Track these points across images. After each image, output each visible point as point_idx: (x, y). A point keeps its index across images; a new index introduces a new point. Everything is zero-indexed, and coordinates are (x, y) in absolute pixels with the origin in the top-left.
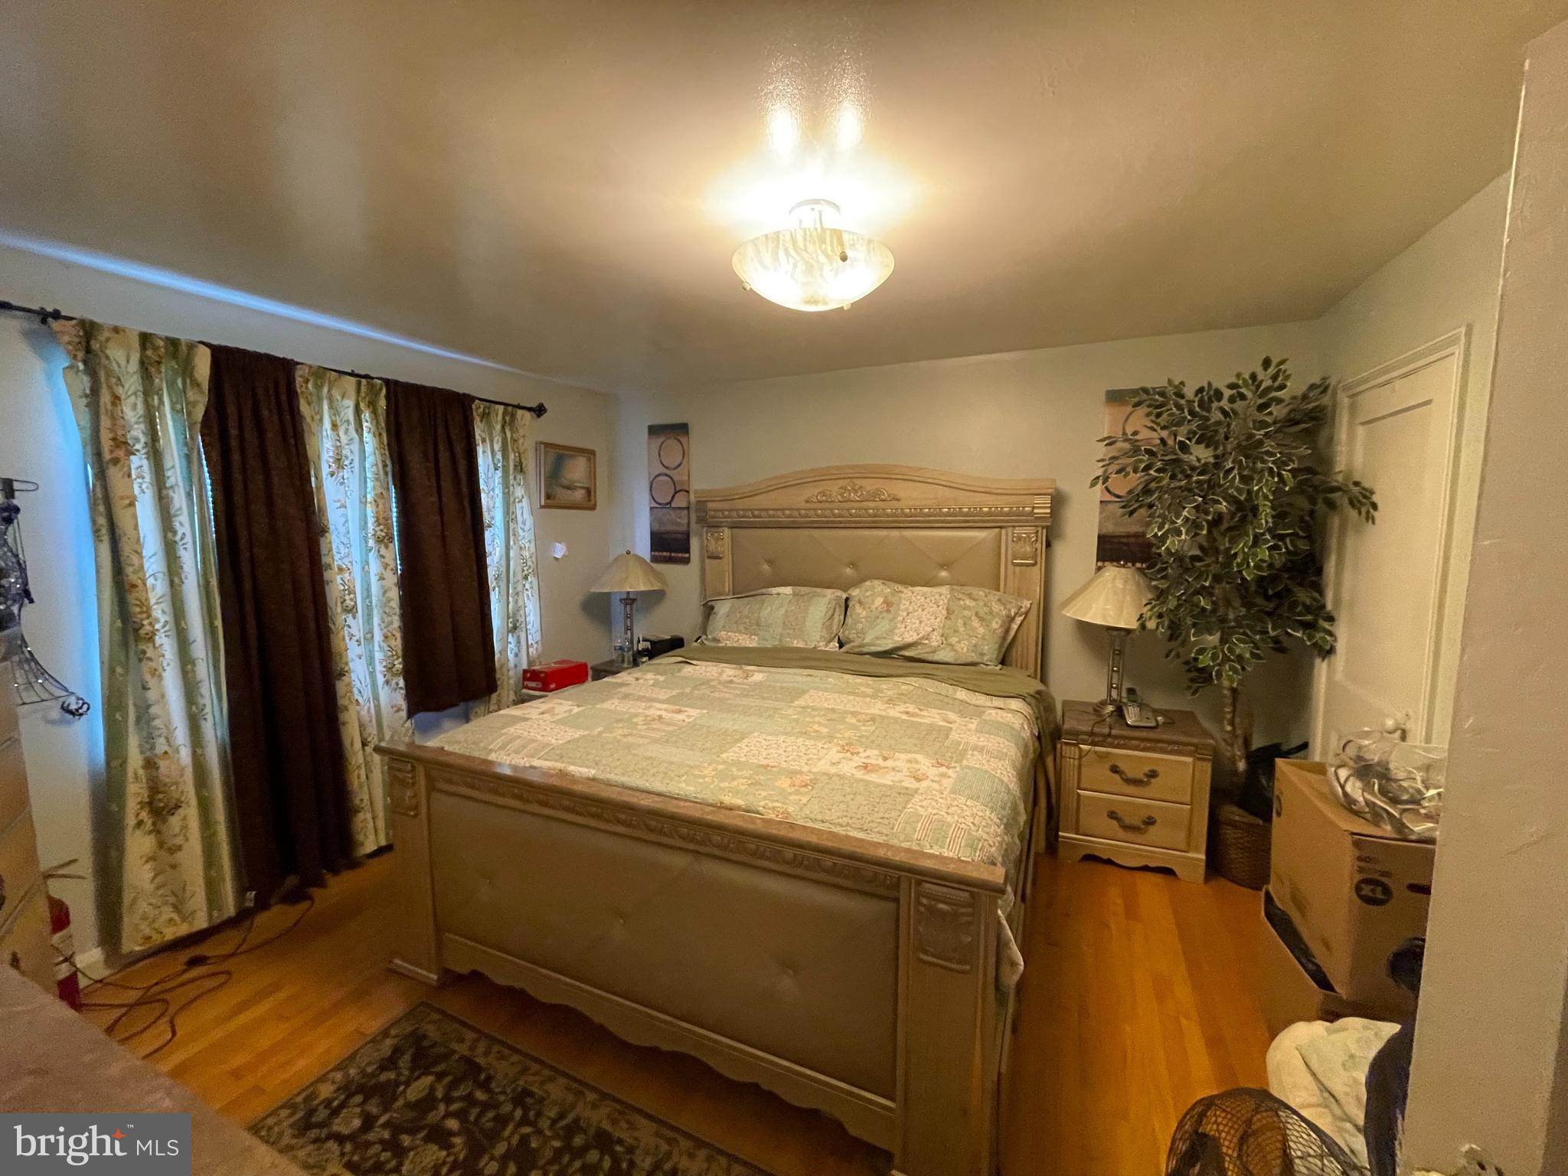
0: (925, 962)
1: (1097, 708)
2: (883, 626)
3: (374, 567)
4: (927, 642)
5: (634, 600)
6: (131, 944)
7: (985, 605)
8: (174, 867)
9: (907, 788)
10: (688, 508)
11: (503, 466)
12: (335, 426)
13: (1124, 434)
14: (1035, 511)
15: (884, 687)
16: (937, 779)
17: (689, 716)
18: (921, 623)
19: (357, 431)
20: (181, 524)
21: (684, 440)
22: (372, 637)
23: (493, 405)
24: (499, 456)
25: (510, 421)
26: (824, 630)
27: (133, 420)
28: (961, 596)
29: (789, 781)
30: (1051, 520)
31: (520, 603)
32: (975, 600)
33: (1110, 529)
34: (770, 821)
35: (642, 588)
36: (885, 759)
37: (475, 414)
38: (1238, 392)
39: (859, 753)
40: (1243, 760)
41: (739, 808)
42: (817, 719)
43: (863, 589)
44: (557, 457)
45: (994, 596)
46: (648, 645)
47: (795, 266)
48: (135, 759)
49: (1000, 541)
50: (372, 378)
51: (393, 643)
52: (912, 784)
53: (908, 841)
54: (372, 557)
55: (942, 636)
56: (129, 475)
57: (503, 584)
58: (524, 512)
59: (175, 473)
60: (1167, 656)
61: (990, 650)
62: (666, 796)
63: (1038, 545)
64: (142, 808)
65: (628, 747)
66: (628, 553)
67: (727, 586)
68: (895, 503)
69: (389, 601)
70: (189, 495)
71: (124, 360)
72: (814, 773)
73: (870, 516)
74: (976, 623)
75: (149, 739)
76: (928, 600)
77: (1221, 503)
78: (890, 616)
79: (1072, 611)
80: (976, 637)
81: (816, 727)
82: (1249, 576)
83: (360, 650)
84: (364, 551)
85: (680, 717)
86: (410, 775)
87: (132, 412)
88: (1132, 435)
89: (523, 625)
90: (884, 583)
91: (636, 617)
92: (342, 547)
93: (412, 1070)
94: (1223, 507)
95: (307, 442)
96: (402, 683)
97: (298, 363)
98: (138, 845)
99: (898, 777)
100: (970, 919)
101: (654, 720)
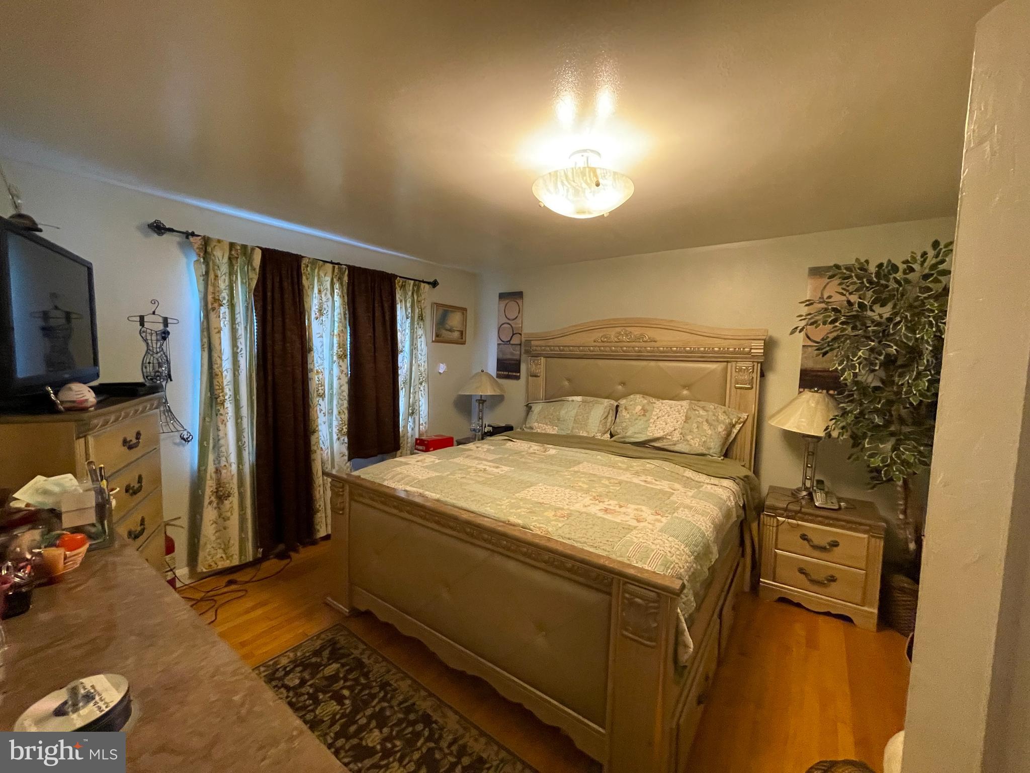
0: (627, 637)
1: (794, 494)
2: (640, 424)
3: (336, 371)
4: (670, 437)
5: (484, 401)
6: (202, 568)
7: (714, 415)
8: (225, 528)
9: (630, 525)
10: (520, 345)
11: (411, 316)
12: (320, 291)
13: (822, 297)
14: (752, 351)
15: (635, 464)
16: (653, 522)
17: (502, 471)
18: (666, 424)
19: (331, 294)
20: (241, 343)
21: (520, 302)
22: (332, 412)
23: (407, 280)
24: (409, 310)
25: (417, 290)
26: (601, 426)
27: (224, 287)
28: (696, 408)
29: (553, 513)
30: (763, 357)
31: (417, 398)
32: (707, 411)
33: (810, 365)
34: (536, 535)
35: (489, 393)
36: (621, 507)
37: (397, 285)
38: (908, 266)
39: (604, 502)
40: (914, 543)
41: (518, 525)
42: (582, 479)
43: (629, 400)
44: (444, 312)
45: (720, 410)
46: (491, 429)
47: (568, 191)
48: (211, 468)
49: (727, 373)
50: (341, 265)
51: (343, 416)
52: (634, 523)
53: (622, 557)
54: (335, 366)
55: (681, 434)
56: (219, 317)
57: (407, 386)
58: (422, 345)
59: (240, 316)
60: (849, 458)
61: (715, 447)
62: (477, 514)
63: (754, 375)
64: (213, 495)
65: (461, 484)
66: (483, 371)
67: (542, 394)
68: (653, 344)
69: (342, 392)
70: (246, 328)
71: (221, 257)
72: (571, 510)
73: (636, 352)
74: (706, 426)
75: (218, 459)
76: (672, 409)
77: (892, 347)
78: (645, 419)
79: (775, 422)
80: (706, 436)
81: (580, 484)
82: (915, 401)
83: (325, 419)
84: (331, 363)
85: (496, 470)
86: (341, 490)
87: (223, 284)
88: (827, 299)
89: (418, 411)
90: (643, 397)
91: (486, 411)
92: (319, 359)
93: (329, 659)
94: (893, 350)
95: (305, 300)
96: (346, 440)
97: (303, 257)
98: (209, 514)
99: (627, 518)
100: (655, 611)
101: (481, 471)
